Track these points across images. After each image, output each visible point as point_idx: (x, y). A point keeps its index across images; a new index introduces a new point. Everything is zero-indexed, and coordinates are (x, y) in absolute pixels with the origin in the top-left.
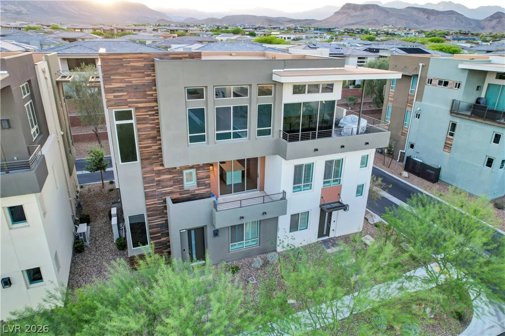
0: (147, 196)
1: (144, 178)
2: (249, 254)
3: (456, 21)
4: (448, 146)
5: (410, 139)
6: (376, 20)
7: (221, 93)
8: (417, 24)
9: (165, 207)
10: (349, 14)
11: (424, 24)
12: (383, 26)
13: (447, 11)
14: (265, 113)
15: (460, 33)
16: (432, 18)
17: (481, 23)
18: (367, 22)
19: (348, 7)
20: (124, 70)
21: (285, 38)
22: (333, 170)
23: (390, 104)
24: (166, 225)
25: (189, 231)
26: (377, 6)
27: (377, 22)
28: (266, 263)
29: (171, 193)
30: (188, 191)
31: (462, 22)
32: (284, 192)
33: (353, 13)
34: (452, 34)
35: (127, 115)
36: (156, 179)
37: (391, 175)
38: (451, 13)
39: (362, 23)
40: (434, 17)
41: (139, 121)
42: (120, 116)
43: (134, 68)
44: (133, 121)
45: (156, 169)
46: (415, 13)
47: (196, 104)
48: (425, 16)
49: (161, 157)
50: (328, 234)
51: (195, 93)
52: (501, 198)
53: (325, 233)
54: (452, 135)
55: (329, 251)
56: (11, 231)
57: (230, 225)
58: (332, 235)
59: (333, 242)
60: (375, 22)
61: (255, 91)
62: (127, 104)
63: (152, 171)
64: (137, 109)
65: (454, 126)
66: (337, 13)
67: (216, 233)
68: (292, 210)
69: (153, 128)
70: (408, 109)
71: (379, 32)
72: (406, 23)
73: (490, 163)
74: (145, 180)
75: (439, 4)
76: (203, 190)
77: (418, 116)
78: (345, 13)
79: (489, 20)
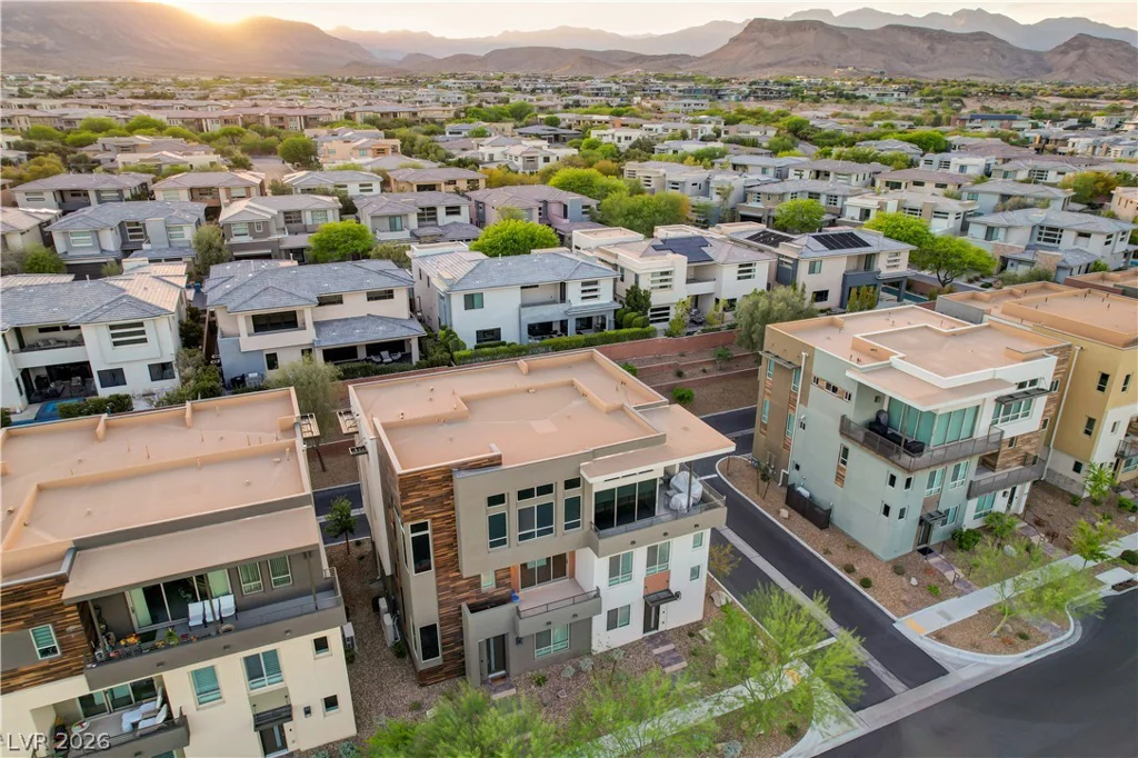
0: (441, 605)
1: (438, 587)
2: (558, 660)
3: (991, 55)
4: (840, 478)
5: (794, 457)
6: (820, 56)
7: (524, 494)
8: (908, 62)
9: (461, 614)
10: (761, 44)
11: (923, 62)
12: (834, 68)
13: (973, 34)
14: (573, 508)
15: (994, 92)
16: (940, 48)
17: (1046, 58)
18: (801, 60)
19: (759, 27)
20: (421, 486)
21: (619, 138)
22: (657, 556)
23: (767, 399)
24: (461, 633)
25: (488, 640)
26: (822, 24)
27: (819, 61)
28: (579, 671)
29: (467, 598)
30: (485, 595)
31: (1004, 57)
32: (598, 589)
33: (770, 40)
34: (976, 95)
35: (424, 526)
36: (452, 586)
37: (764, 512)
38: (981, 37)
39: (790, 63)
40: (944, 47)
41: (435, 531)
42: (415, 528)
43: (432, 482)
44: (428, 532)
45: (451, 576)
46: (903, 38)
47: (497, 509)
48: (926, 46)
49: (457, 562)
50: (656, 627)
51: (495, 500)
52: (906, 555)
53: (652, 626)
54: (844, 463)
55: (656, 651)
56: (317, 661)
57: (535, 632)
58: (662, 628)
59: (664, 638)
60: (816, 59)
61: (561, 486)
62: (423, 516)
63: (447, 579)
64: (434, 519)
65: (845, 452)
66: (735, 40)
67: (519, 641)
68: (607, 606)
69: (449, 536)
70: (791, 412)
71: (822, 92)
72: (885, 61)
73: (887, 510)
74: (439, 589)
75: (956, 15)
76: (503, 591)
77: (803, 426)
78: (753, 40)
79: (1062, 52)
